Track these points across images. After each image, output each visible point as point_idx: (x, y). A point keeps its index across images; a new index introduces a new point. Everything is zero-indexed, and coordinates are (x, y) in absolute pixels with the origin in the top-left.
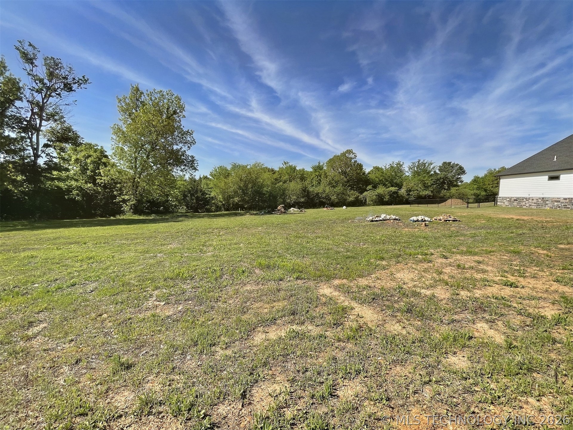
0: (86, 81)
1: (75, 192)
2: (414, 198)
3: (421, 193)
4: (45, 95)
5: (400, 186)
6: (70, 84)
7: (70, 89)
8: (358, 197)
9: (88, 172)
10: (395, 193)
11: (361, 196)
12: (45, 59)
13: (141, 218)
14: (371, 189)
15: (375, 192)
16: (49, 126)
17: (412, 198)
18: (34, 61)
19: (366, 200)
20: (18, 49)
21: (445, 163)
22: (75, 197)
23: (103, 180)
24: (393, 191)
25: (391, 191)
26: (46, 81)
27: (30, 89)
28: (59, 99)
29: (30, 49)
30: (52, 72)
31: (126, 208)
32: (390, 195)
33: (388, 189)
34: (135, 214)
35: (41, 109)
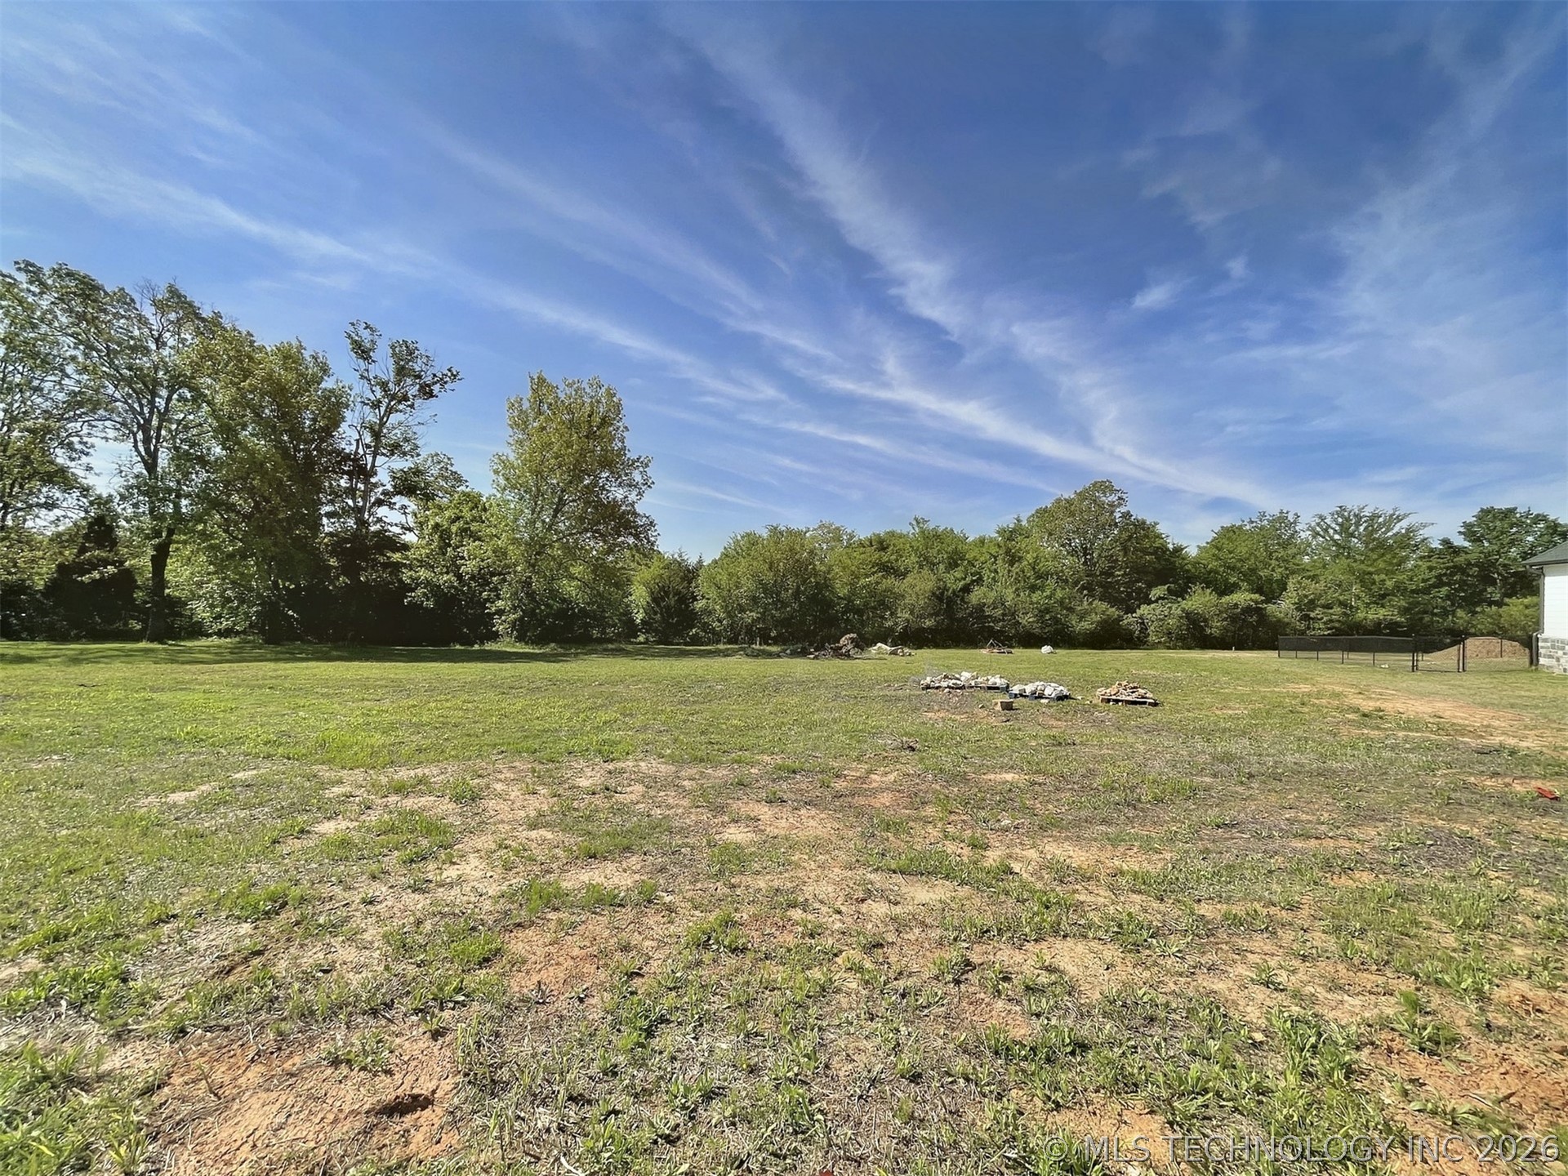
0: (455, 376)
1: (420, 591)
2: (1329, 629)
3: (1360, 615)
4: (386, 411)
5: (1271, 590)
6: (428, 385)
7: (431, 395)
8: (1120, 619)
9: (449, 549)
10: (1248, 610)
11: (1129, 619)
12: (393, 347)
13: (528, 650)
14: (1163, 599)
15: (1176, 605)
16: (386, 466)
17: (1320, 630)
18: (371, 354)
19: (1144, 629)
20: (349, 337)
21: (1485, 514)
22: (423, 602)
23: (469, 567)
24: (1243, 604)
25: (1236, 604)
26: (391, 385)
27: (362, 402)
28: (407, 415)
29: (366, 335)
30: (403, 367)
31: (501, 627)
32: (1233, 619)
33: (1226, 599)
34: (520, 641)
35: (377, 435)
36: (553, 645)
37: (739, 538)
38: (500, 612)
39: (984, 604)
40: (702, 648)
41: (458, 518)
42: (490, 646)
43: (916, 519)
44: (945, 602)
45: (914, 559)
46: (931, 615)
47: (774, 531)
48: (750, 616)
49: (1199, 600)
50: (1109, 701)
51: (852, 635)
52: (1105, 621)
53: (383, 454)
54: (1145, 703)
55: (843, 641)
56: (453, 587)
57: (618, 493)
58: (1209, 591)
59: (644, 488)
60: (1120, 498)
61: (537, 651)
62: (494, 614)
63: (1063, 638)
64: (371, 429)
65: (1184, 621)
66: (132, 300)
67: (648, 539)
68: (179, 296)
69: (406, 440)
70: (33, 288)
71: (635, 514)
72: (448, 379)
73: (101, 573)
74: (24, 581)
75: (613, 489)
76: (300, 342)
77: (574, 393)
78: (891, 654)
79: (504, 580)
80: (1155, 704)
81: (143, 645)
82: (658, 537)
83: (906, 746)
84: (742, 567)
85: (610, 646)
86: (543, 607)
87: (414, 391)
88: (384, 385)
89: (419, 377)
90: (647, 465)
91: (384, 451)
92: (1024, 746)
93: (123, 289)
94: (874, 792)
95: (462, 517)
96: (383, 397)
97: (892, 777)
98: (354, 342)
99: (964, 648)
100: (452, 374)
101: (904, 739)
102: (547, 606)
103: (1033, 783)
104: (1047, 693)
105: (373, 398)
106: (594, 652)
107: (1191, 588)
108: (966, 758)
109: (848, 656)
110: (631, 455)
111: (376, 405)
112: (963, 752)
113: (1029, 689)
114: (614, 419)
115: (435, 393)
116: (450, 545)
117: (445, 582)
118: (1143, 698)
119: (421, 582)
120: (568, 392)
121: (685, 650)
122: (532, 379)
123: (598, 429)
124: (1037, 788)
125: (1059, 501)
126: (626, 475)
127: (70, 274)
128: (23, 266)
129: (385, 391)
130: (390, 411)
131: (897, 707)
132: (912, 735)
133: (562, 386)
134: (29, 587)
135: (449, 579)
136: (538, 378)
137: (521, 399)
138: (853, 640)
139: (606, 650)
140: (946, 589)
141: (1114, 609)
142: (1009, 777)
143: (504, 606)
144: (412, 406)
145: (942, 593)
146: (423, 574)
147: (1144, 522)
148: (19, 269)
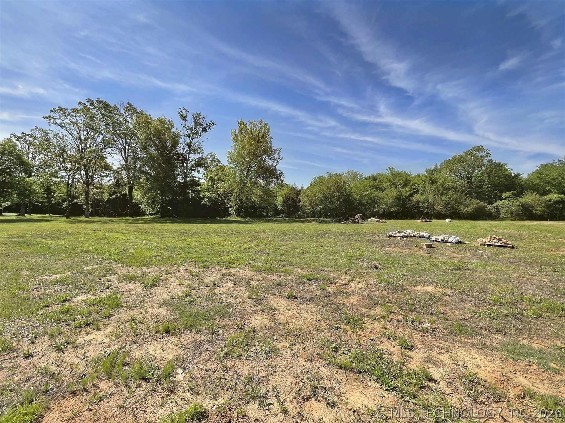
6: (205, 128)
12: (193, 115)
14: (509, 197)
15: (516, 200)
18: (186, 118)
19: (498, 211)
22: (207, 203)
26: (193, 129)
29: (184, 111)
30: (197, 122)
31: (231, 212)
32: (549, 207)
33: (544, 197)
34: (238, 217)
35: (189, 147)
36: (248, 218)
37: (317, 178)
38: (231, 207)
39: (419, 201)
40: (302, 219)
41: (217, 174)
42: (228, 218)
43: (389, 168)
44: (401, 201)
45: (388, 183)
46: (395, 206)
47: (330, 175)
48: (319, 207)
49: (529, 198)
50: (485, 245)
51: (360, 214)
52: (478, 208)
53: (192, 153)
54: (506, 247)
55: (356, 217)
56: (216, 198)
57: (270, 163)
58: (535, 194)
59: (279, 160)
60: (487, 153)
61: (243, 220)
62: (229, 207)
63: (456, 215)
64: (188, 145)
65: (521, 208)
66: (118, 108)
67: (281, 179)
68: (131, 106)
69: (199, 148)
70: (91, 107)
71: (276, 170)
72: (211, 125)
73: (116, 196)
74: (101, 199)
75: (268, 161)
76: (165, 117)
77: (252, 126)
78: (377, 222)
79: (232, 195)
80: (513, 248)
81: (128, 218)
82: (285, 178)
83: (373, 266)
84: (317, 189)
85: (269, 218)
86: (245, 205)
87: (200, 130)
88: (191, 129)
89: (201, 125)
90: (280, 151)
91: (192, 152)
92: (438, 269)
93: (115, 105)
94: (349, 294)
95: (219, 174)
96: (191, 133)
97: (361, 285)
98: (180, 114)
99: (410, 220)
100: (212, 123)
101: (374, 262)
102: (247, 204)
103: (445, 295)
104: (450, 240)
105: (187, 134)
106: (263, 220)
107: (525, 192)
108: (404, 275)
109: (358, 223)
110: (274, 148)
111: (188, 136)
112: (404, 271)
113: (440, 238)
114: (267, 135)
115: (207, 130)
116: (215, 184)
117: (214, 196)
118: (506, 244)
119: (206, 197)
120: (251, 126)
121: (295, 220)
122: (239, 122)
123: (262, 138)
124: (448, 299)
125: (455, 156)
126: (272, 155)
127: (101, 102)
128: (88, 100)
129: (192, 131)
130: (193, 138)
131: (374, 245)
132: (378, 260)
133: (248, 124)
134: (103, 201)
135: (215, 195)
136: (241, 122)
137: (235, 130)
138: (361, 216)
139: (266, 220)
140: (402, 195)
141: (482, 203)
142: (429, 289)
143: (232, 205)
144: (200, 136)
145: (400, 197)
146: (207, 194)
147: (499, 164)
148: (87, 101)
